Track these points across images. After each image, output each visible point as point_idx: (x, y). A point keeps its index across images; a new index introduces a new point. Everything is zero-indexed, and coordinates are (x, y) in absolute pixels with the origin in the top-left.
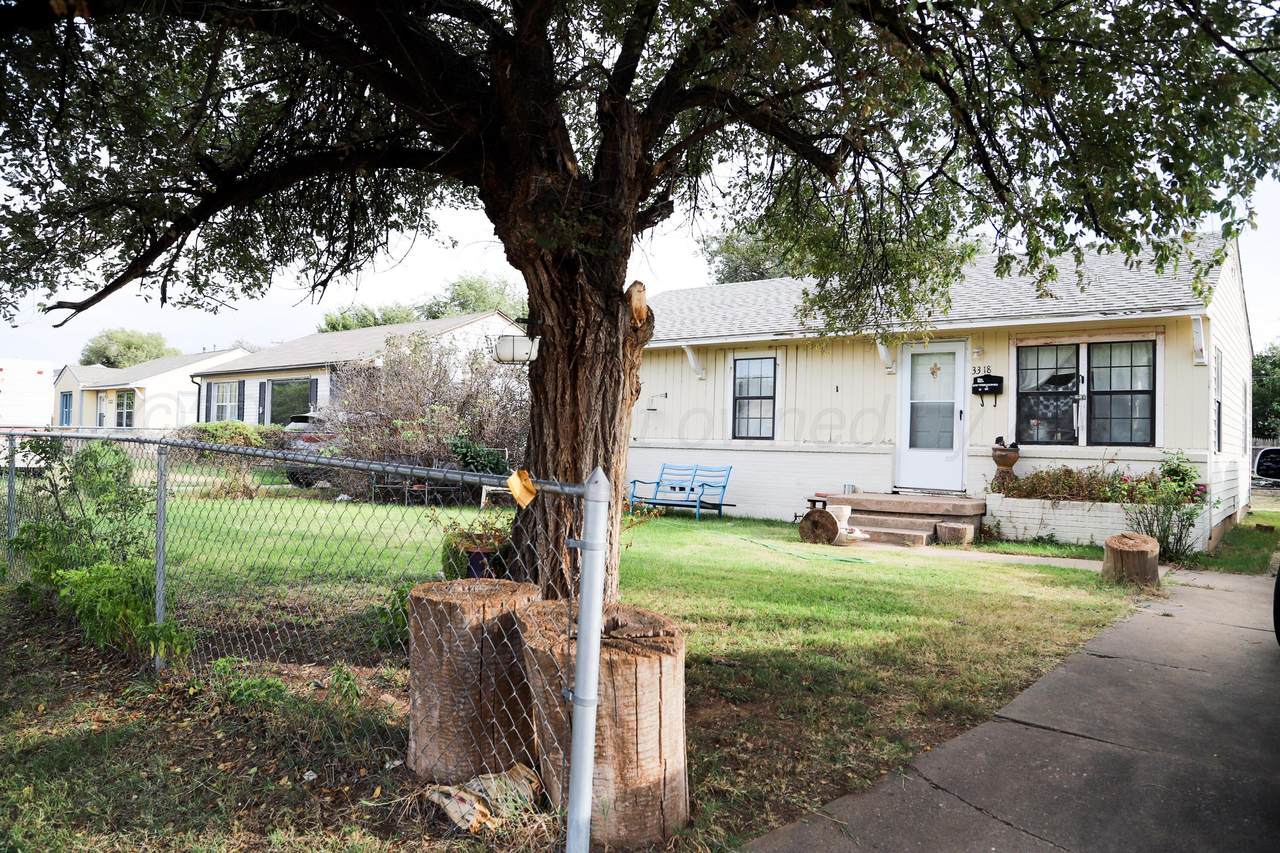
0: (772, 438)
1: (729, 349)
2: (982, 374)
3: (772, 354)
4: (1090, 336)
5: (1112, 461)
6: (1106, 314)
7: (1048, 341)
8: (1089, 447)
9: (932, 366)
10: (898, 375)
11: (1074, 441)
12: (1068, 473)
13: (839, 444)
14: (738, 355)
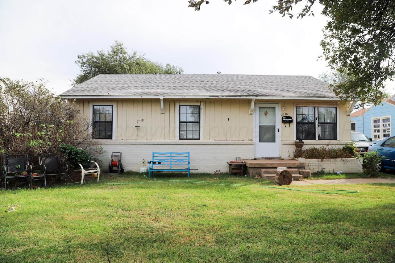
0: (199, 139)
1: (177, 101)
2: (285, 116)
3: (198, 104)
4: (319, 104)
5: (328, 145)
6: (333, 98)
7: (306, 105)
8: (319, 141)
9: (265, 112)
10: (254, 115)
11: (314, 139)
12: (315, 149)
13: (230, 141)
14: (181, 104)
